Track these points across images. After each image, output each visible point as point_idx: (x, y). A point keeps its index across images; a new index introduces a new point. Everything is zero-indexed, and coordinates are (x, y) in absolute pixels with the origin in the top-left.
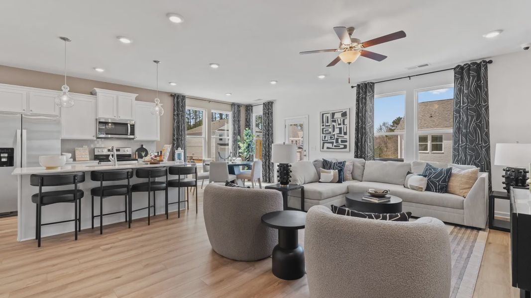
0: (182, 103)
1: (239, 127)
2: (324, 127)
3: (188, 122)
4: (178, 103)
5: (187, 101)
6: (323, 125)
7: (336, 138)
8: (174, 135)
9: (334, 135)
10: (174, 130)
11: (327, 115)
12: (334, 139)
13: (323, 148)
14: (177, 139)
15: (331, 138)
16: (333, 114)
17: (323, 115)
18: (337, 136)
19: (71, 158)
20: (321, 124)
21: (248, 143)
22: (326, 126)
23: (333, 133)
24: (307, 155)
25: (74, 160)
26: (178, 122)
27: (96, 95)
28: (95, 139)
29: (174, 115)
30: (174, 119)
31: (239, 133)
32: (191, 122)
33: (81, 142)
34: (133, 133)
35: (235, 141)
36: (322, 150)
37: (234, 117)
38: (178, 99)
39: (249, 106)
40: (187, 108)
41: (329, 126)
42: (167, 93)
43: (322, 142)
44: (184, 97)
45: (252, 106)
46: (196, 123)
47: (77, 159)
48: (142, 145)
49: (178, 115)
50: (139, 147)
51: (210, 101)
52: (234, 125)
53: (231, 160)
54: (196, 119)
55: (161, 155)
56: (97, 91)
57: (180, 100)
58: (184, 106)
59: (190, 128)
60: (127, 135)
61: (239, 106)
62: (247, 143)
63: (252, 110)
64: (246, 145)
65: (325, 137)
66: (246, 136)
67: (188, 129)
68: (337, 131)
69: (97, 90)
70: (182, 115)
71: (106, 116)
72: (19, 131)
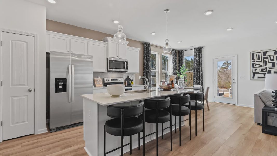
0: (149, 49)
1: (176, 65)
2: (255, 62)
4: (146, 48)
6: (253, 61)
7: (268, 70)
8: (145, 70)
9: (266, 68)
11: (258, 54)
12: (266, 71)
13: (253, 77)
14: (146, 72)
15: (262, 70)
16: (265, 53)
17: (253, 54)
18: (269, 69)
20: (252, 61)
22: (256, 62)
23: (265, 67)
24: (236, 83)
26: (147, 61)
27: (107, 42)
31: (176, 68)
34: (127, 68)
35: (175, 73)
36: (252, 79)
38: (146, 46)
39: (182, 51)
41: (261, 61)
42: (140, 42)
43: (252, 74)
48: (128, 76)
49: (146, 56)
51: (161, 48)
56: (108, 39)
57: (148, 46)
58: (150, 51)
60: (124, 69)
61: (176, 51)
65: (256, 70)
68: (269, 65)
70: (149, 57)
71: (113, 56)
72: (70, 66)
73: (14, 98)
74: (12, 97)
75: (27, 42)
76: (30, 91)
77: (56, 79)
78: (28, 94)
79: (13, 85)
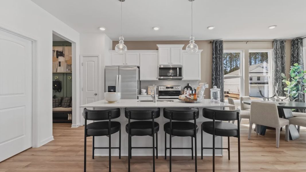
0: (220, 47)
1: (282, 64)
3: (226, 70)
4: (216, 47)
5: (225, 45)
8: (213, 75)
10: (213, 71)
14: (216, 78)
19: (145, 93)
21: (298, 80)
25: (147, 94)
26: (216, 64)
27: (158, 50)
28: (158, 80)
29: (213, 58)
30: (213, 62)
31: (283, 71)
32: (227, 69)
33: (151, 82)
34: (180, 75)
35: (277, 79)
37: (276, 54)
38: (216, 44)
39: (297, 40)
40: (225, 51)
44: (221, 42)
45: (302, 39)
46: (231, 70)
47: (149, 93)
48: (188, 84)
49: (216, 58)
50: (186, 85)
51: (247, 42)
52: (276, 62)
53: (277, 100)
54: (231, 67)
55: (195, 94)
57: (218, 44)
58: (221, 49)
59: (226, 73)
60: (177, 76)
61: (282, 42)
62: (296, 80)
63: (302, 43)
64: (294, 83)
66: (294, 72)
67: (225, 74)
69: (158, 46)
70: (220, 58)
71: (164, 63)
72: (118, 76)
73: (88, 99)
74: (87, 98)
75: (94, 61)
76: (96, 95)
77: (109, 87)
78: (95, 96)
79: (88, 91)
